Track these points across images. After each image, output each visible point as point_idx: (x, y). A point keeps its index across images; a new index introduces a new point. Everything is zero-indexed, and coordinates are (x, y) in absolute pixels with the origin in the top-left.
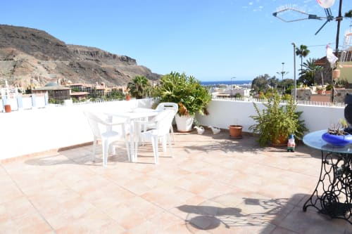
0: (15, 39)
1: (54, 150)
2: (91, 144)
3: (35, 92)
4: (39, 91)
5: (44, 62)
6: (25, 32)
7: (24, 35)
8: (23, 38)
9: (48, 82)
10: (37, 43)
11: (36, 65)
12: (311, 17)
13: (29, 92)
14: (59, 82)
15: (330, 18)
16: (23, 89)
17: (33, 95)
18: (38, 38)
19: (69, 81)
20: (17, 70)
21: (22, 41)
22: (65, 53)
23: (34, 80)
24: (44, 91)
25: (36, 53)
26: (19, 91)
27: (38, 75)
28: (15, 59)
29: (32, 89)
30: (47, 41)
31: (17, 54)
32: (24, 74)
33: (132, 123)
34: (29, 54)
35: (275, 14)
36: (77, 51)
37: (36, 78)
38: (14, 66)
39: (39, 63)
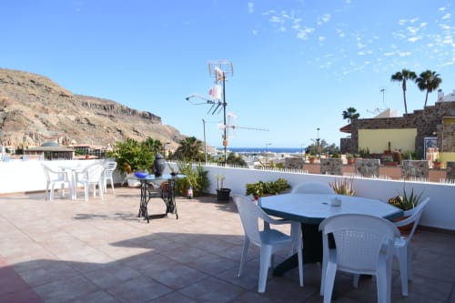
0: (9, 86)
3: (28, 152)
4: (33, 152)
5: (43, 115)
6: (23, 77)
7: (21, 81)
8: (19, 84)
9: (46, 141)
10: (37, 91)
11: (33, 118)
13: (19, 152)
14: (61, 141)
16: (13, 148)
17: (25, 156)
18: (38, 85)
19: (74, 141)
20: (6, 124)
21: (17, 87)
22: (71, 105)
23: (28, 137)
24: (39, 152)
25: (34, 104)
26: (7, 151)
27: (34, 132)
28: (6, 110)
29: (25, 149)
30: (49, 90)
31: (9, 104)
32: (16, 129)
34: (25, 105)
36: (87, 104)
37: (31, 135)
38: (4, 119)
39: (36, 116)
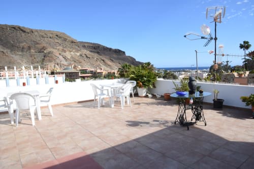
0: (46, 39)
1: (75, 102)
2: (93, 100)
3: (57, 73)
4: (59, 73)
5: (63, 54)
6: (52, 34)
7: (51, 36)
8: (50, 38)
9: (65, 67)
10: (59, 41)
11: (58, 55)
12: (202, 38)
13: (53, 73)
14: (73, 67)
15: (212, 39)
16: (49, 72)
17: (56, 75)
18: (60, 37)
19: (79, 67)
20: (46, 59)
21: (50, 39)
22: (77, 47)
23: (56, 66)
24: (62, 73)
25: (58, 48)
26: (47, 73)
27: (59, 62)
28: (45, 52)
29: (55, 72)
30: (65, 40)
31: (46, 48)
32: (50, 61)
33: (112, 89)
34: (54, 48)
35: (185, 36)
36: (85, 46)
37: (58, 64)
38: (44, 56)
39: (60, 54)
